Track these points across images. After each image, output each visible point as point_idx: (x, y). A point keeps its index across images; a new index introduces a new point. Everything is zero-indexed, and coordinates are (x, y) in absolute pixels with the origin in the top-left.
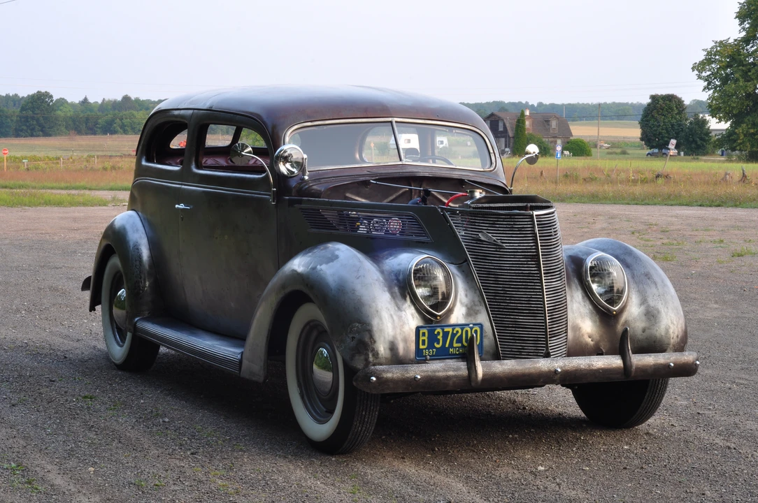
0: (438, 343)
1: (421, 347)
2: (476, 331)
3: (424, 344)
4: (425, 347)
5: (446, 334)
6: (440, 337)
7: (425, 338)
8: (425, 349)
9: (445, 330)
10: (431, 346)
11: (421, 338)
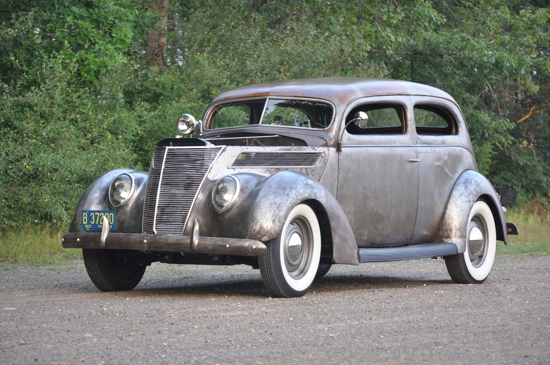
0: (93, 222)
1: (84, 223)
2: (111, 215)
3: (85, 222)
4: (86, 223)
5: (96, 216)
6: (93, 218)
7: (86, 218)
8: (86, 224)
9: (96, 214)
10: (89, 223)
11: (84, 218)
